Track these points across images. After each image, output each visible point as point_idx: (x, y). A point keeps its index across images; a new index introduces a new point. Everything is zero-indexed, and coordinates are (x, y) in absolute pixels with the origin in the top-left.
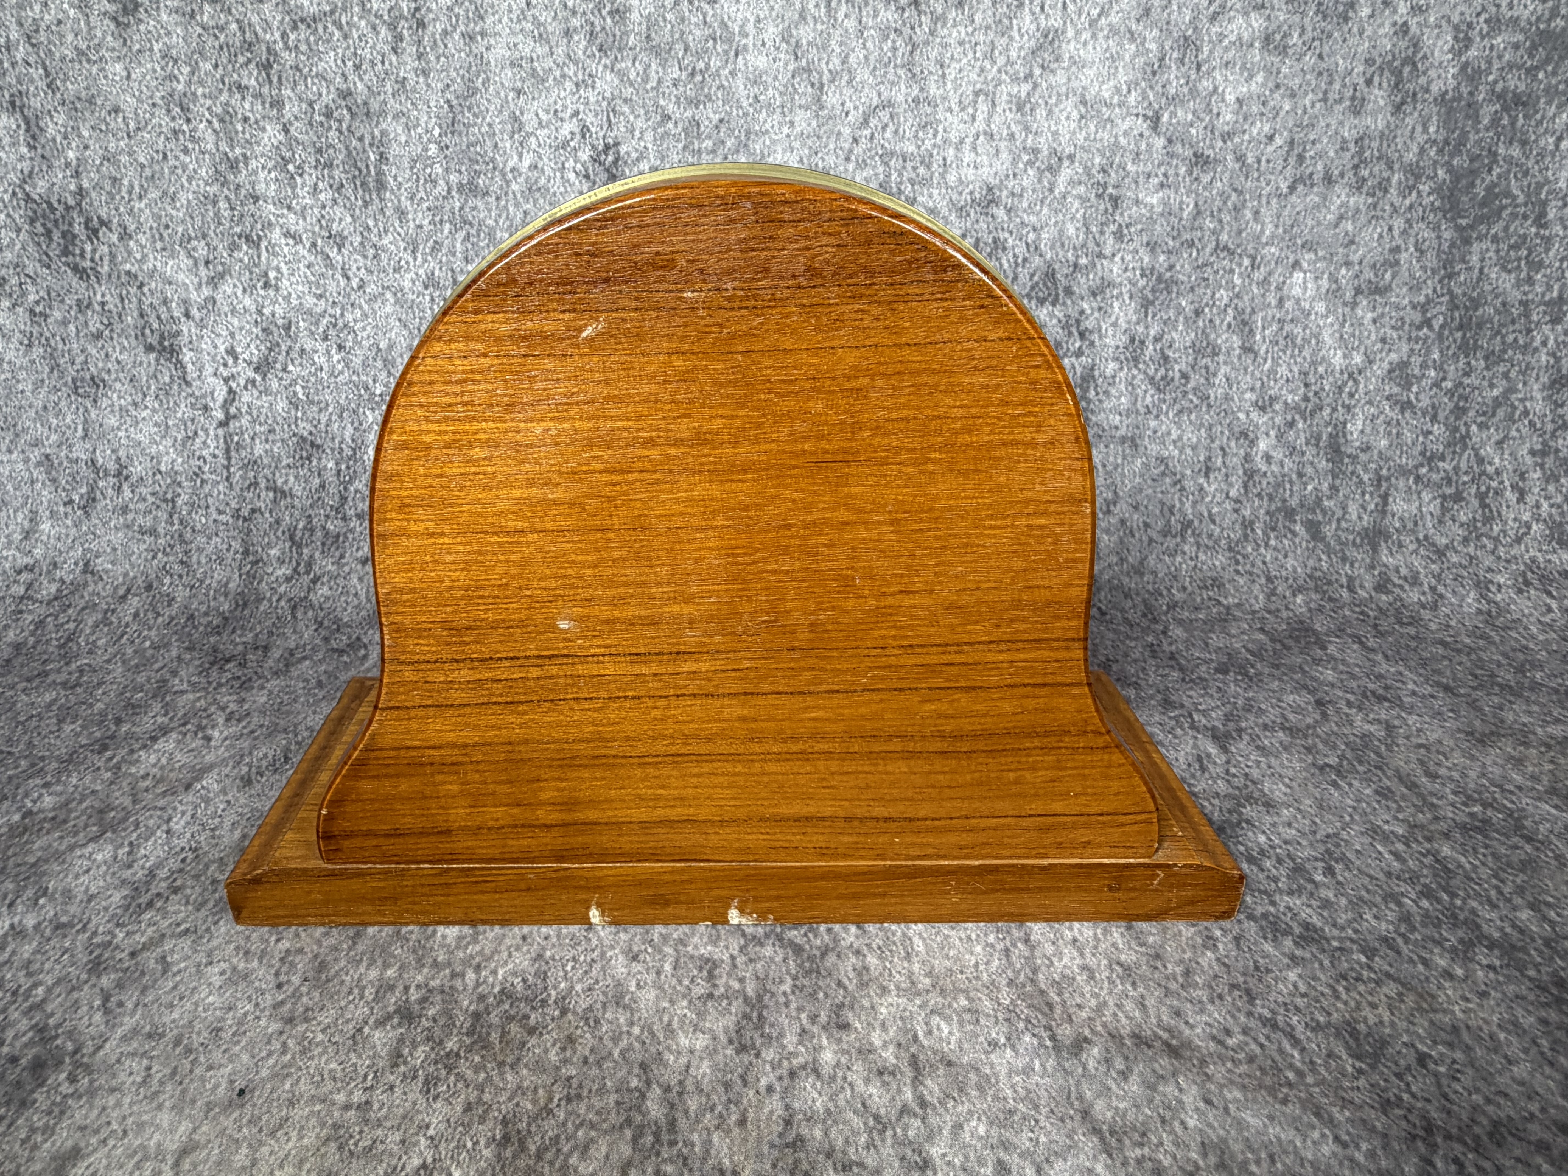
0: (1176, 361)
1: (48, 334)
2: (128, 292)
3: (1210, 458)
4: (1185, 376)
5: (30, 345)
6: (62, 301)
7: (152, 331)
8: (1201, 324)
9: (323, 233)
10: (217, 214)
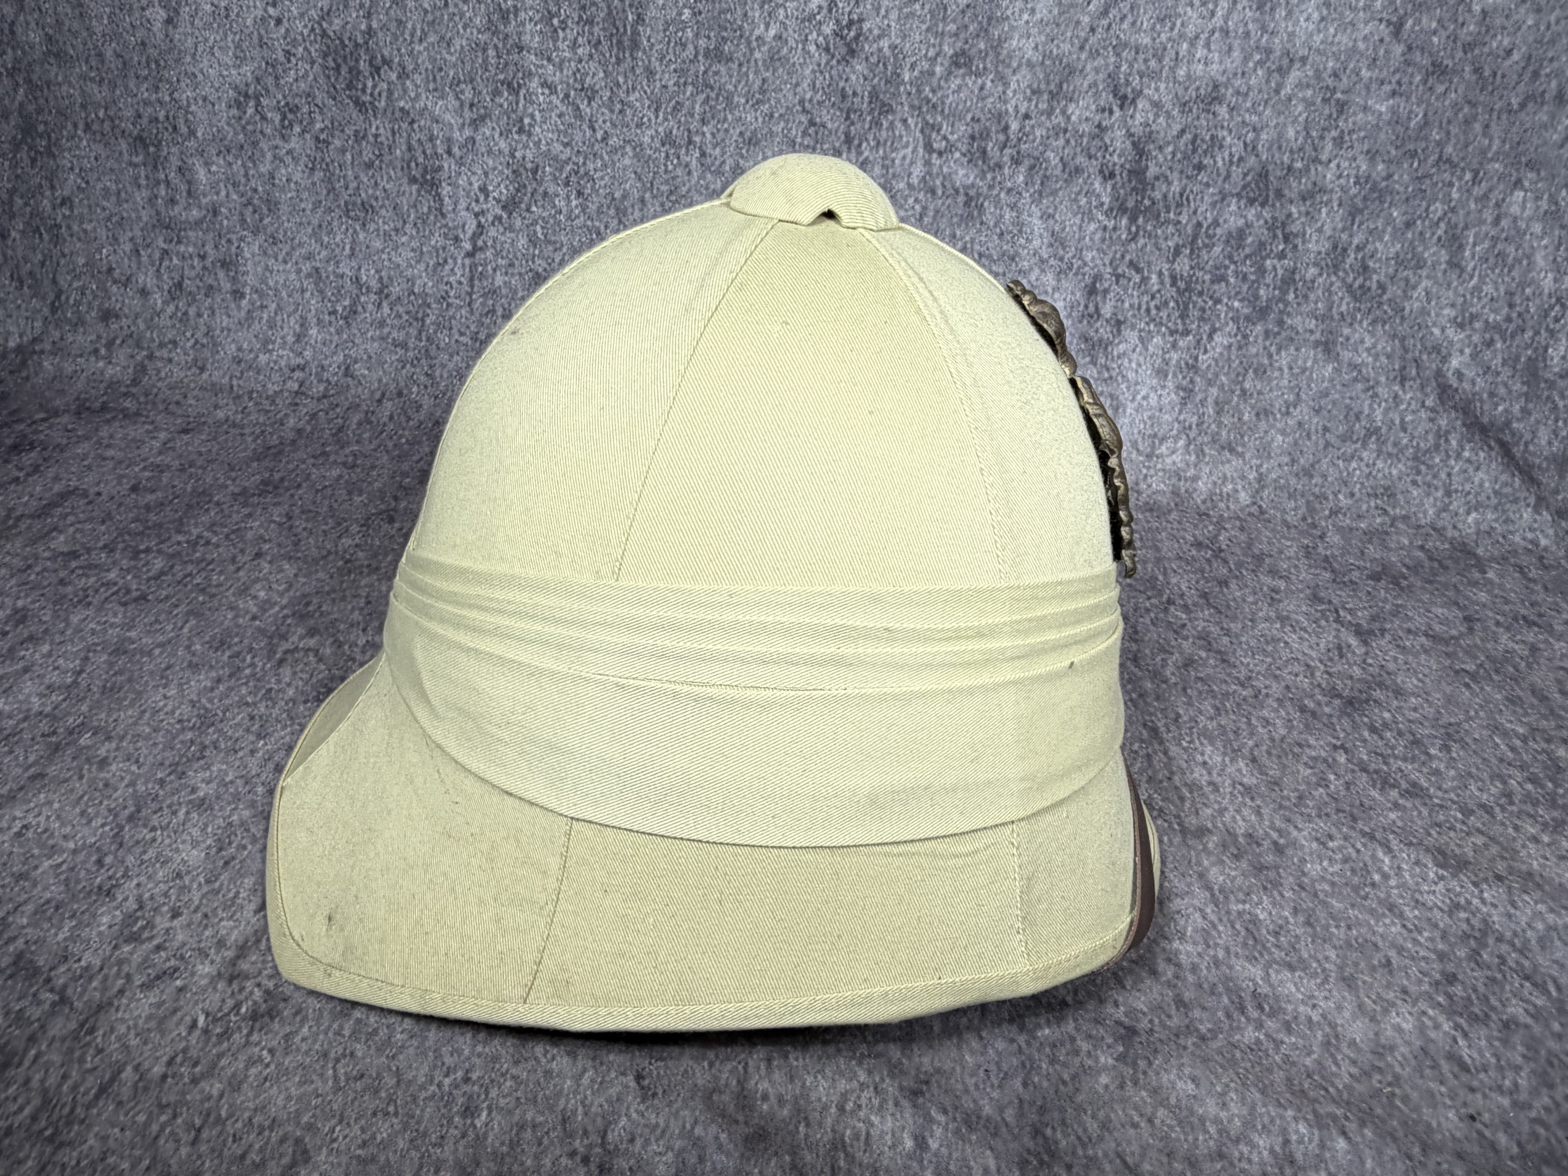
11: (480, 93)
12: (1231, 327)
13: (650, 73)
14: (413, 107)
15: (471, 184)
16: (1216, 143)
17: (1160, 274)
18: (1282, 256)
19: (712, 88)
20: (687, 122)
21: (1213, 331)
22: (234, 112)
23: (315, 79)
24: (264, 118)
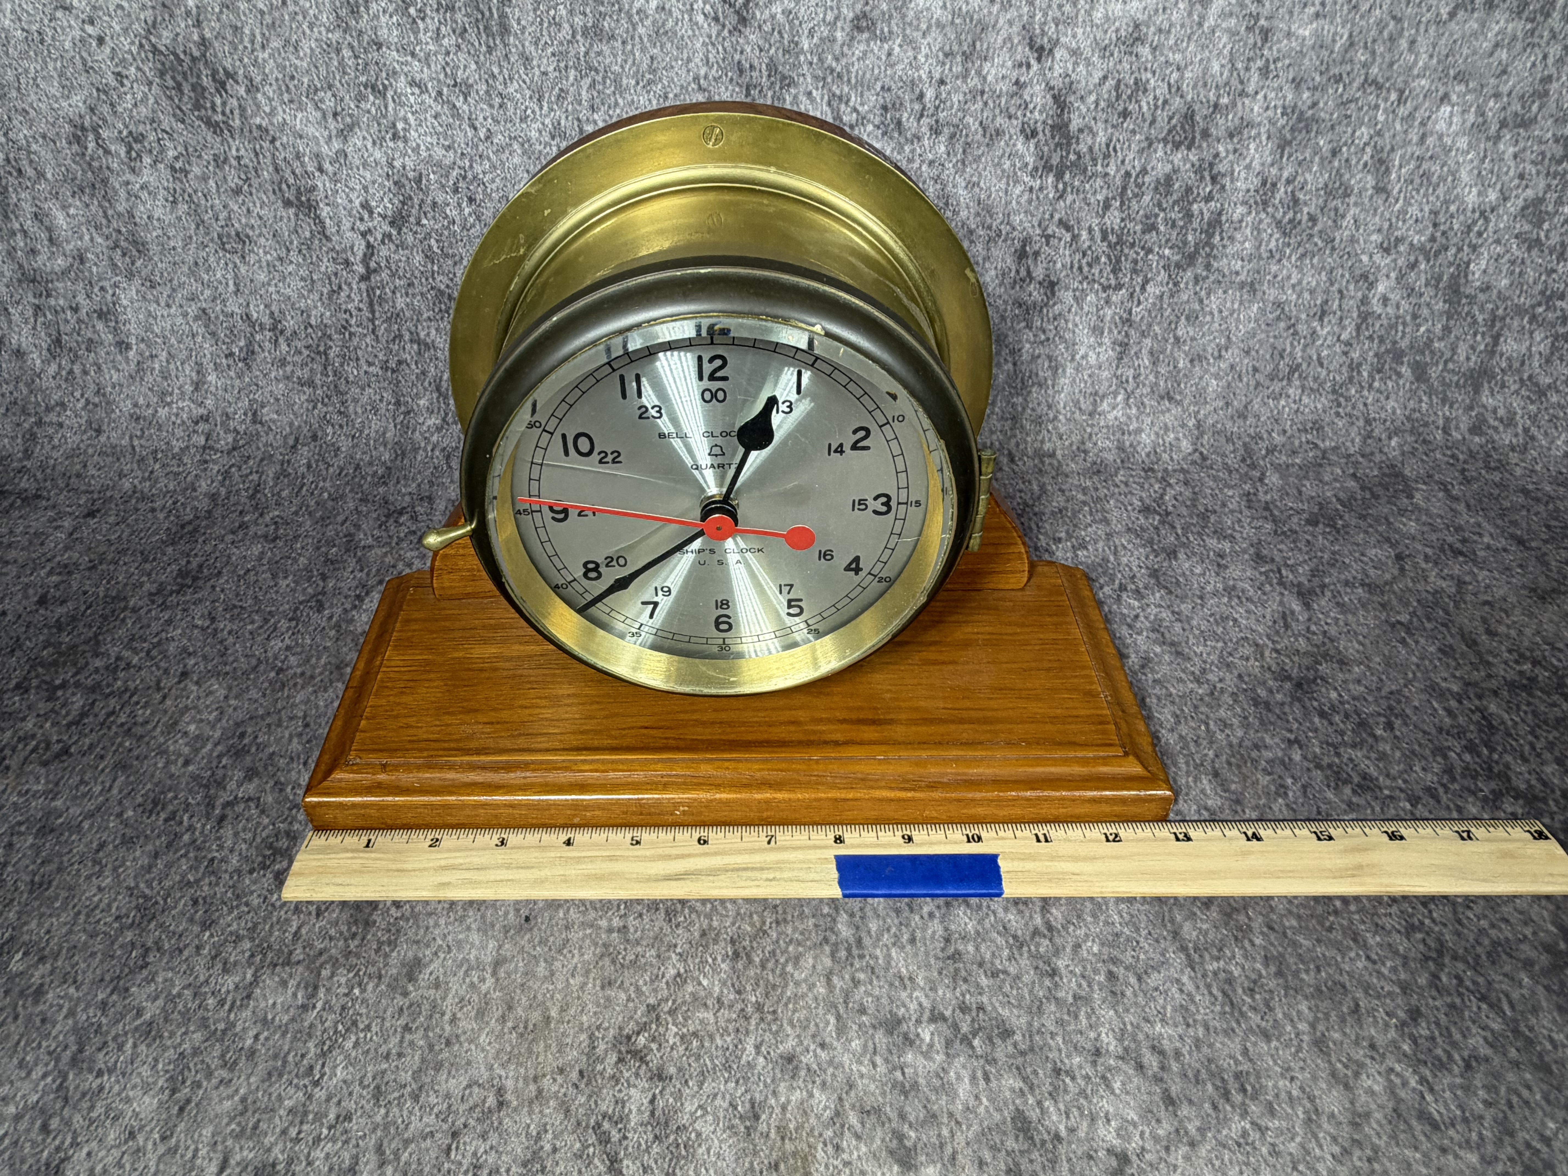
0: (1305, 204)
1: (190, 190)
2: (261, 147)
3: (1326, 302)
4: (1312, 219)
5: (174, 202)
6: (200, 157)
7: (289, 187)
8: (1336, 164)
9: (448, 81)
10: (341, 62)
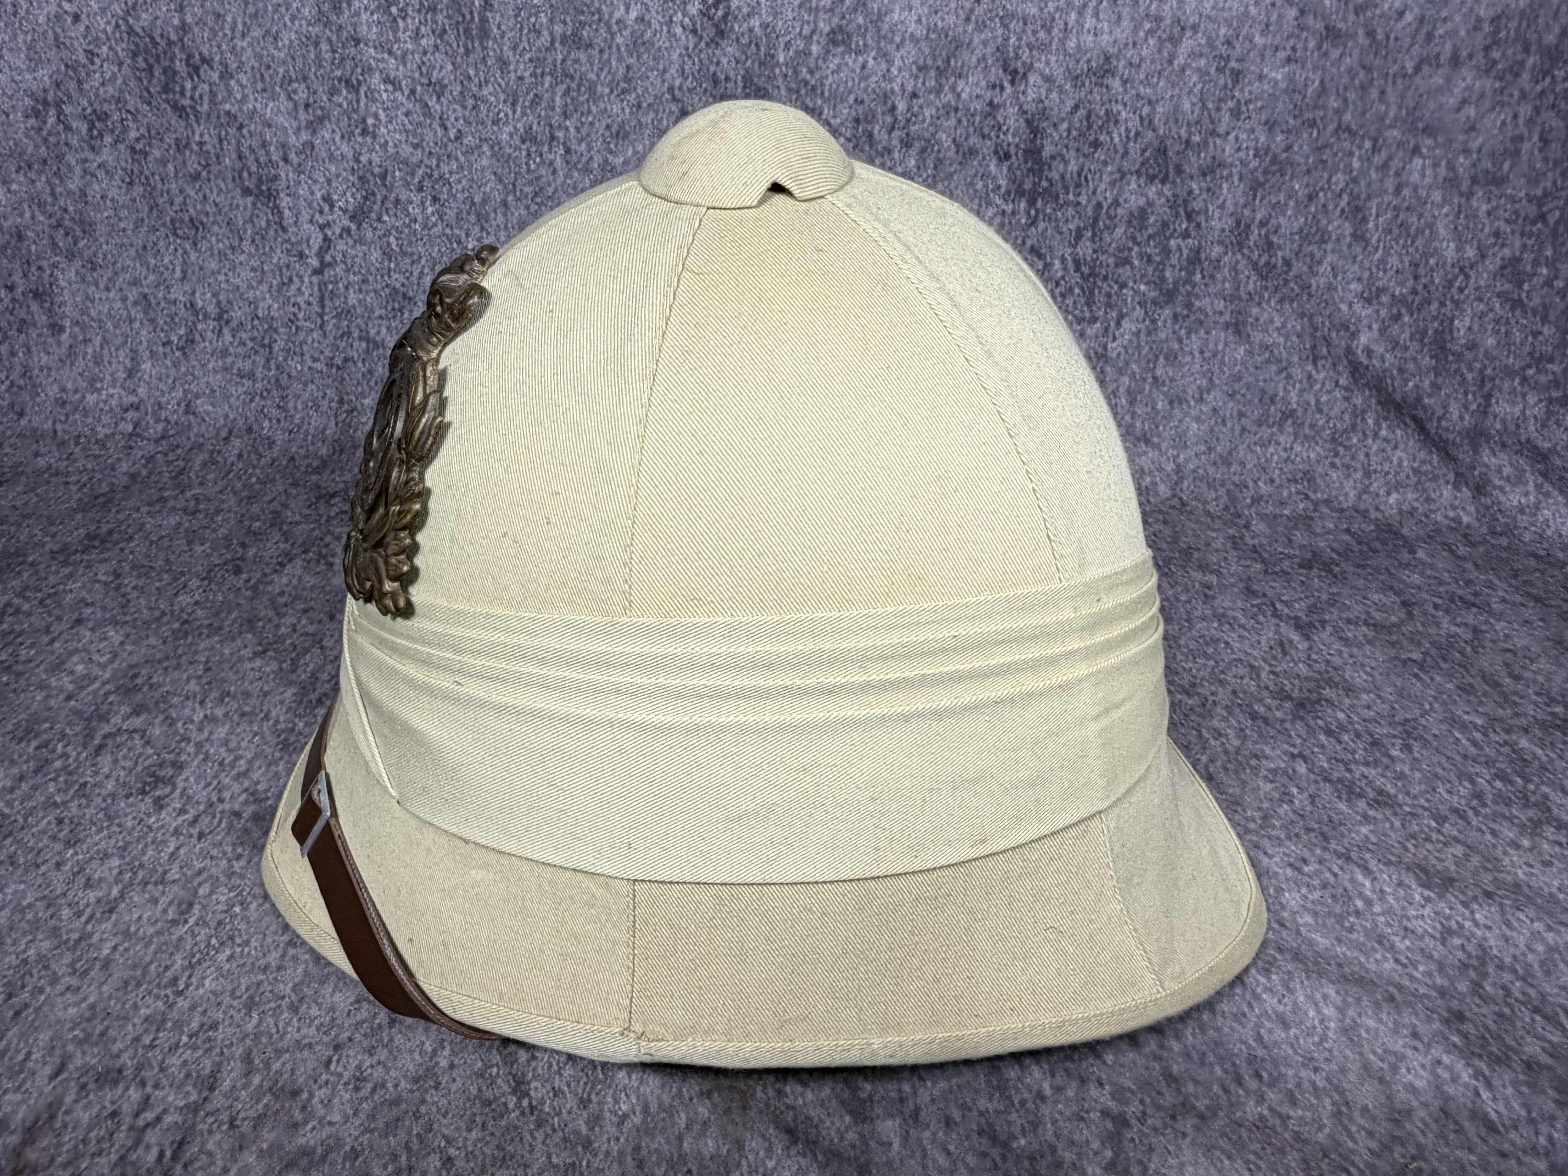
11: (315, 93)
12: (1139, 312)
13: (503, 64)
14: (241, 110)
15: (312, 193)
16: (1111, 118)
17: (1063, 259)
18: (1186, 235)
19: (572, 78)
20: (547, 116)
21: (1121, 317)
22: (32, 122)
23: (125, 83)
24: (68, 128)
